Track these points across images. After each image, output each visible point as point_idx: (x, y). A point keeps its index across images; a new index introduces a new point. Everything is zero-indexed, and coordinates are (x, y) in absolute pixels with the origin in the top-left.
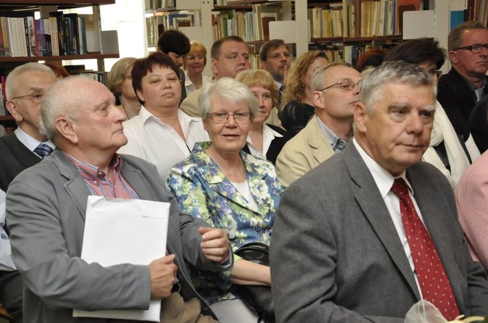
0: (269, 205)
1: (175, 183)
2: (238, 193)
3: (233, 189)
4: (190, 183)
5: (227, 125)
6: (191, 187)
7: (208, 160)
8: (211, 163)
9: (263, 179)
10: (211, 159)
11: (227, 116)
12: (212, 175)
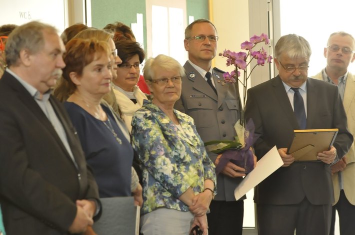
0: (196, 140)
1: (140, 122)
2: (179, 132)
3: (176, 129)
4: (150, 121)
5: (168, 86)
6: (152, 123)
7: (157, 109)
8: (160, 111)
9: (189, 124)
10: (159, 108)
11: (166, 81)
12: (162, 118)
